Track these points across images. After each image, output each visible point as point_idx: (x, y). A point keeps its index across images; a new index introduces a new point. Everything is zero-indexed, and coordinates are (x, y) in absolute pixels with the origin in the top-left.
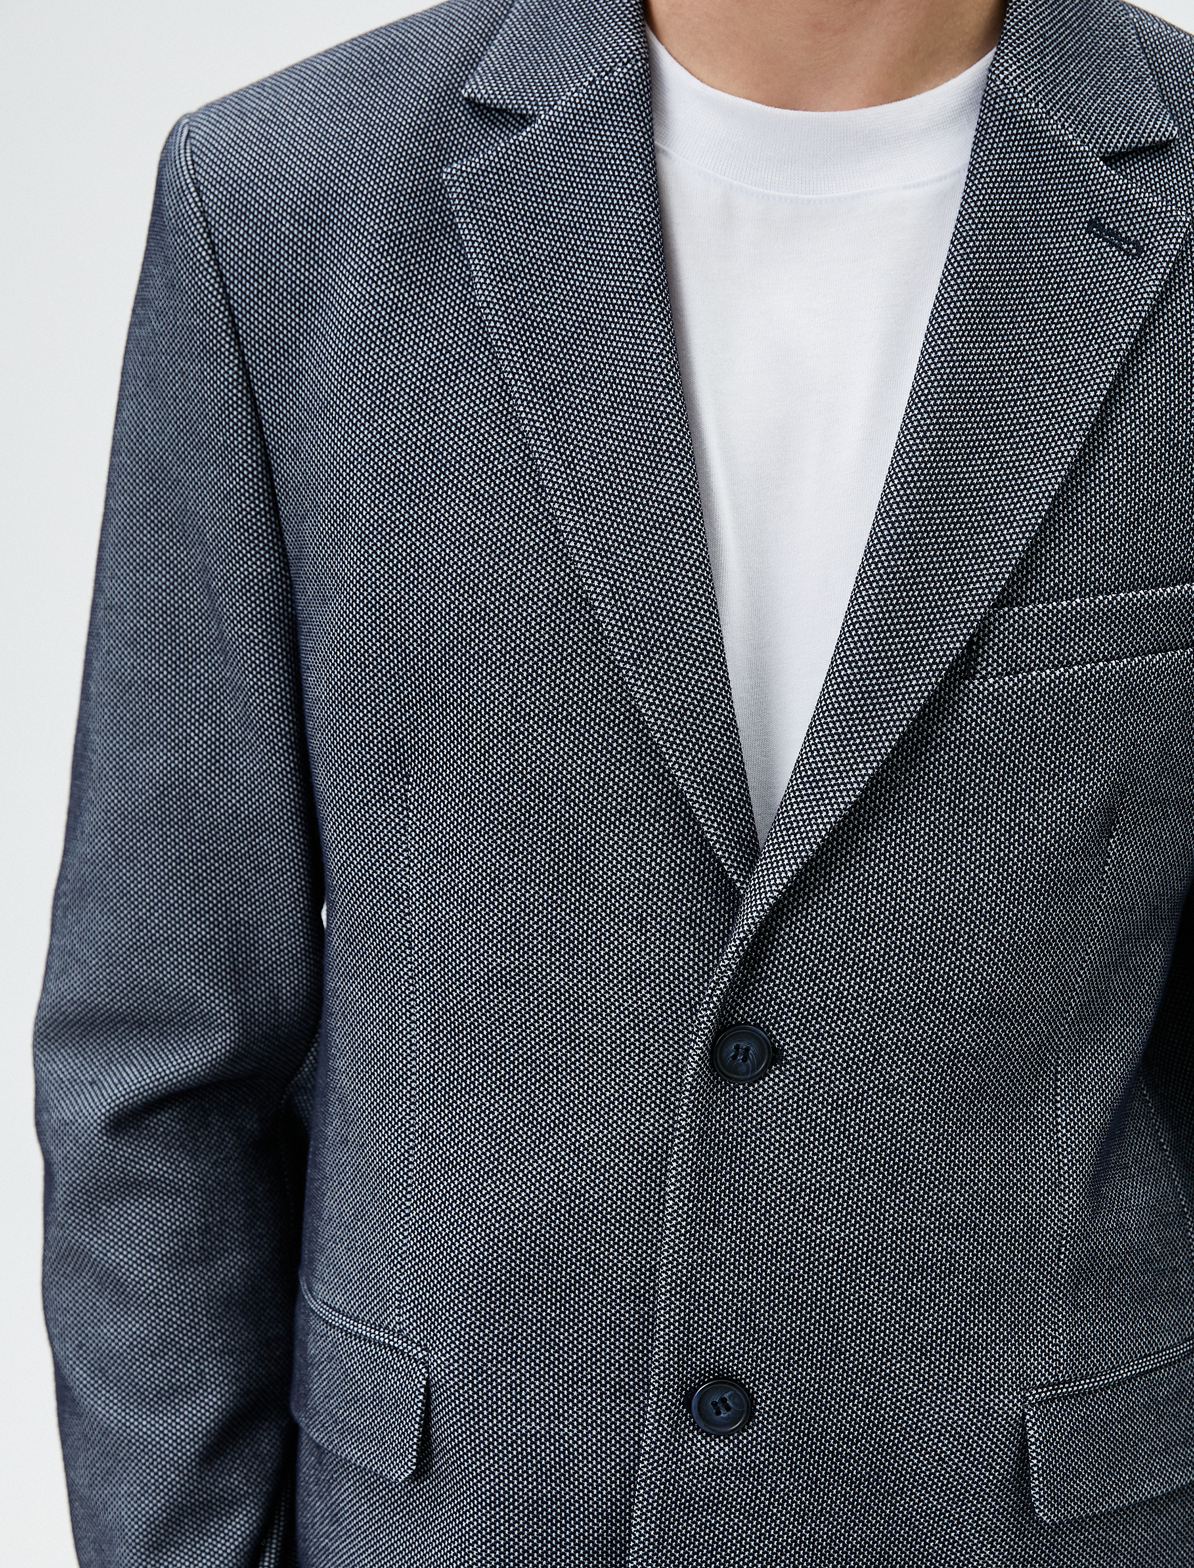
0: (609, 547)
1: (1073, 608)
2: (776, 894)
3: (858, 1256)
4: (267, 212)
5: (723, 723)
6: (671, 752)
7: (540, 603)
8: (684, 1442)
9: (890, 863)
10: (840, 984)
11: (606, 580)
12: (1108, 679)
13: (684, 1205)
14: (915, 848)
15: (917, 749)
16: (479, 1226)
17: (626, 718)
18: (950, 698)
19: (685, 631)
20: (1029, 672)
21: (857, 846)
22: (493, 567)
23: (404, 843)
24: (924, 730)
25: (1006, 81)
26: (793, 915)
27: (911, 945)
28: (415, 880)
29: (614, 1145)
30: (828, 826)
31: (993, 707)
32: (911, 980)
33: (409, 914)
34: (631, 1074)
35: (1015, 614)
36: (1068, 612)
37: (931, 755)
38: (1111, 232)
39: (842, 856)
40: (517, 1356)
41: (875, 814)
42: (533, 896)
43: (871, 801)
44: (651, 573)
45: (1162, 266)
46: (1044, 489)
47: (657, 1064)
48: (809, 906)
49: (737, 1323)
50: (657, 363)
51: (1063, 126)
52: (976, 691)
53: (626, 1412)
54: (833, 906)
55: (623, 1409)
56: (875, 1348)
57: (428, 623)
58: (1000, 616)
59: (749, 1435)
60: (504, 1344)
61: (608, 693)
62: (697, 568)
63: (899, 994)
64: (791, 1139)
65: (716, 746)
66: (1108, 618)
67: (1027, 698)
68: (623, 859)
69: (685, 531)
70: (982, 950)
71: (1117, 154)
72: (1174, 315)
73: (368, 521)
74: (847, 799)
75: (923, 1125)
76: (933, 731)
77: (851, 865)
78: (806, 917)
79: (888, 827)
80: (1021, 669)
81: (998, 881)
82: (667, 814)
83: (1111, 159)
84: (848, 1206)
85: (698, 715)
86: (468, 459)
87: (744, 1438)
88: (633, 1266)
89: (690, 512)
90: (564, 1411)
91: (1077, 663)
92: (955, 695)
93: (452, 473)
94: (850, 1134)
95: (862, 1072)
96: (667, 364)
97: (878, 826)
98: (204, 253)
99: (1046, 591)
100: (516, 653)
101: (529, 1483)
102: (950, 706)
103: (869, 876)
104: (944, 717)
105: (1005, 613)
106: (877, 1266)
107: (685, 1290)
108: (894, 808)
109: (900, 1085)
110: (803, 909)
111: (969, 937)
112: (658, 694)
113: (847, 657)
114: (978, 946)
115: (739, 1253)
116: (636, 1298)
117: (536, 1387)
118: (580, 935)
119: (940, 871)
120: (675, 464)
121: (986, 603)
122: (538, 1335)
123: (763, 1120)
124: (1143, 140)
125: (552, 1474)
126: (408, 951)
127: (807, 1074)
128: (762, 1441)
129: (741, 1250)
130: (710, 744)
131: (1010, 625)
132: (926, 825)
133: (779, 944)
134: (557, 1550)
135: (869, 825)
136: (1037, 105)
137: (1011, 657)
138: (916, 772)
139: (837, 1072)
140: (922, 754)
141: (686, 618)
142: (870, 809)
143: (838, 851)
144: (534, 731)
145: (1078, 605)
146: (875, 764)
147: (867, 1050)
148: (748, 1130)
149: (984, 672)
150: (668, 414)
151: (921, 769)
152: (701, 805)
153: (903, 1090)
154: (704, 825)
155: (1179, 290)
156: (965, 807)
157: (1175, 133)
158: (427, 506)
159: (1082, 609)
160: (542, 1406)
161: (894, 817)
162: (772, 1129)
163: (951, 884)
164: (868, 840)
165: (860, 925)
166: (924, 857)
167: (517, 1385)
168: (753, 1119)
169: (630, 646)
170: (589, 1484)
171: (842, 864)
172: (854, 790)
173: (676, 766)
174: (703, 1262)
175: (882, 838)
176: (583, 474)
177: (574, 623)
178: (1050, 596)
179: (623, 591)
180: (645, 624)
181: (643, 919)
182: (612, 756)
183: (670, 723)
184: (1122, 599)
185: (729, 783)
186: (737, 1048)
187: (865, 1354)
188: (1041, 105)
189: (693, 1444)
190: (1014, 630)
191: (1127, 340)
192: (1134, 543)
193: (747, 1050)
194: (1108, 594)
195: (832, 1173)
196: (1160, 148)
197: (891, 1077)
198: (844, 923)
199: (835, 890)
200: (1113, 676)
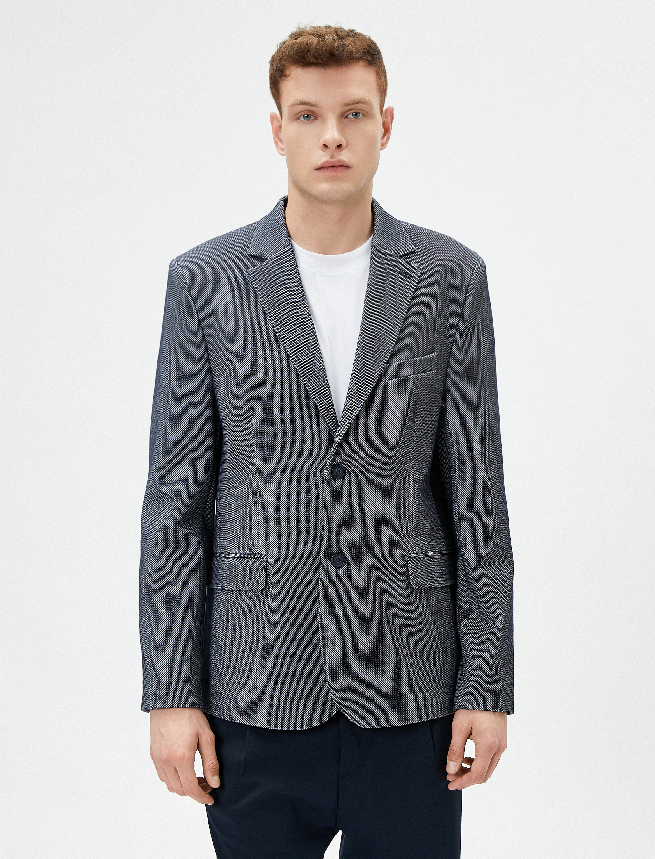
0: (299, 356)
1: (404, 363)
2: (344, 432)
3: (367, 520)
4: (203, 281)
5: (329, 395)
6: (317, 402)
7: (283, 370)
8: (330, 569)
9: (368, 425)
10: (359, 454)
11: (299, 363)
12: (413, 380)
13: (327, 509)
14: (373, 422)
15: (372, 399)
16: (277, 522)
17: (306, 395)
18: (378, 386)
19: (318, 374)
20: (395, 379)
21: (360, 422)
22: (271, 363)
23: (252, 432)
24: (373, 394)
25: (377, 242)
26: (347, 439)
27: (374, 444)
28: (255, 441)
29: (308, 498)
30: (355, 416)
31: (388, 388)
32: (374, 453)
33: (254, 449)
34: (311, 480)
35: (391, 365)
36: (403, 364)
37: (375, 400)
38: (404, 273)
39: (357, 424)
40: (288, 554)
41: (363, 414)
42: (285, 440)
43: (362, 411)
44: (309, 361)
45: (417, 279)
46: (395, 335)
47: (318, 477)
48: (350, 436)
49: (341, 538)
50: (306, 314)
51: (390, 251)
52: (384, 384)
53: (315, 565)
54: (356, 436)
55: (314, 564)
56: (372, 543)
57: (255, 378)
58: (388, 366)
59: (345, 567)
60: (284, 551)
61: (301, 390)
62: (320, 360)
63: (372, 456)
64: (350, 492)
65: (327, 400)
66: (412, 365)
67: (396, 385)
68: (307, 428)
69: (317, 351)
70: (390, 445)
71: (403, 255)
72: (420, 290)
73: (239, 356)
74: (358, 410)
75: (379, 488)
76: (375, 394)
77: (359, 426)
78: (350, 439)
79: (367, 417)
80: (394, 378)
81: (392, 429)
82: (317, 417)
83: (402, 257)
84: (364, 508)
85: (323, 393)
86: (262, 339)
87: (344, 567)
88: (315, 527)
89: (317, 347)
90: (300, 566)
91: (406, 376)
92: (379, 386)
93: (259, 342)
94: (363, 490)
95: (365, 475)
96: (308, 314)
97: (365, 417)
98: (188, 292)
99: (397, 359)
100: (278, 382)
101: (293, 585)
102: (378, 388)
103: (363, 429)
104: (377, 391)
105: (388, 365)
106: (371, 522)
107: (328, 530)
108: (368, 413)
109: (373, 478)
110: (349, 437)
111: (387, 442)
112: (313, 389)
113: (355, 378)
114: (389, 444)
115: (340, 521)
116: (316, 535)
117: (293, 561)
118: (297, 448)
119: (379, 427)
120: (313, 336)
121: (385, 363)
122: (292, 548)
123: (343, 488)
124: (409, 251)
125: (298, 582)
126: (254, 458)
127: (352, 476)
128: (349, 568)
129: (340, 520)
130: (326, 399)
131: (390, 368)
132: (375, 416)
133: (344, 445)
134: (301, 601)
135: (362, 417)
136: (384, 247)
137: (391, 376)
138: (372, 404)
139: (359, 475)
140: (373, 400)
141: (318, 371)
142: (362, 413)
143: (356, 423)
144: (284, 400)
145: (405, 362)
146: (364, 402)
147: (365, 470)
148: (340, 491)
149: (385, 380)
150: (310, 325)
151: (373, 403)
152: (325, 413)
153: (374, 479)
154: (326, 418)
155: (421, 284)
156: (384, 412)
157: (416, 248)
158: (253, 351)
159: (406, 363)
160: (295, 565)
161: (368, 415)
162: (345, 490)
163: (382, 430)
164: (362, 420)
165: (362, 440)
166: (376, 424)
167: (288, 561)
168: (341, 488)
169: (306, 378)
170: (308, 583)
171: (357, 426)
172: (360, 408)
173: (319, 405)
174: (332, 523)
175: (366, 420)
176: (291, 340)
177: (292, 374)
178: (398, 360)
179: (303, 365)
180: (309, 373)
181: (313, 442)
182: (303, 404)
183: (316, 395)
184: (415, 360)
185: (331, 409)
186: (337, 471)
187: (370, 545)
188: (385, 247)
189: (332, 569)
190: (391, 369)
191: (410, 297)
192: (416, 346)
193: (340, 470)
194: (411, 359)
195: (360, 500)
196: (413, 252)
197: (371, 476)
198: (358, 440)
199: (356, 432)
200: (414, 379)
